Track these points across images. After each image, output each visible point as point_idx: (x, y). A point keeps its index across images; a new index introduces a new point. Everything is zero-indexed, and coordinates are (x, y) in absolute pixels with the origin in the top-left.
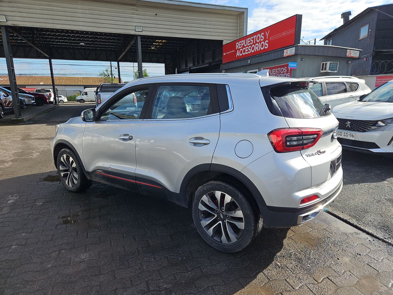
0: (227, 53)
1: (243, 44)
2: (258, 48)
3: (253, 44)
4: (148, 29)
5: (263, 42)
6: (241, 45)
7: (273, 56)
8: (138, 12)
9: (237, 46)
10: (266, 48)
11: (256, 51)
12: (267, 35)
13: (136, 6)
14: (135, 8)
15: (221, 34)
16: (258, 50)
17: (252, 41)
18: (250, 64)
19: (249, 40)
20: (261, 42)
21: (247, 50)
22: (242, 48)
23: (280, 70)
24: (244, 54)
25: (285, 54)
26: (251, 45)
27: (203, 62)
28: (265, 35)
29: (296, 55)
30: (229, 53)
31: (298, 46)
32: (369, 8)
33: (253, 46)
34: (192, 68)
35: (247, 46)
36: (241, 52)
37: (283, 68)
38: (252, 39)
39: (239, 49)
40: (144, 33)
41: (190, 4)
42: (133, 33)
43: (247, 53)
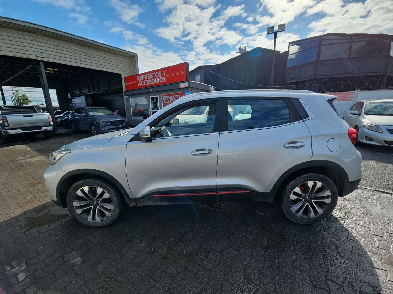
0: (129, 83)
1: (144, 78)
2: (158, 81)
3: (153, 78)
4: (51, 56)
5: (161, 78)
6: (141, 78)
7: (171, 87)
8: (38, 40)
9: (138, 79)
10: (164, 81)
11: (156, 83)
12: (164, 73)
13: (36, 34)
14: (34, 35)
15: (120, 69)
16: (158, 83)
17: (152, 76)
18: (152, 92)
19: (149, 75)
20: (159, 77)
21: (147, 82)
22: (144, 80)
23: (177, 96)
24: (145, 85)
25: (180, 87)
26: (151, 79)
27: (99, 89)
28: (162, 73)
29: (188, 87)
30: (131, 83)
31: (189, 82)
32: (200, 66)
33: (153, 79)
34: (87, 94)
35: (147, 79)
36: (143, 83)
37: (178, 95)
38: (151, 75)
39: (141, 81)
40: (46, 60)
41: (92, 42)
42: (34, 58)
43: (149, 84)
